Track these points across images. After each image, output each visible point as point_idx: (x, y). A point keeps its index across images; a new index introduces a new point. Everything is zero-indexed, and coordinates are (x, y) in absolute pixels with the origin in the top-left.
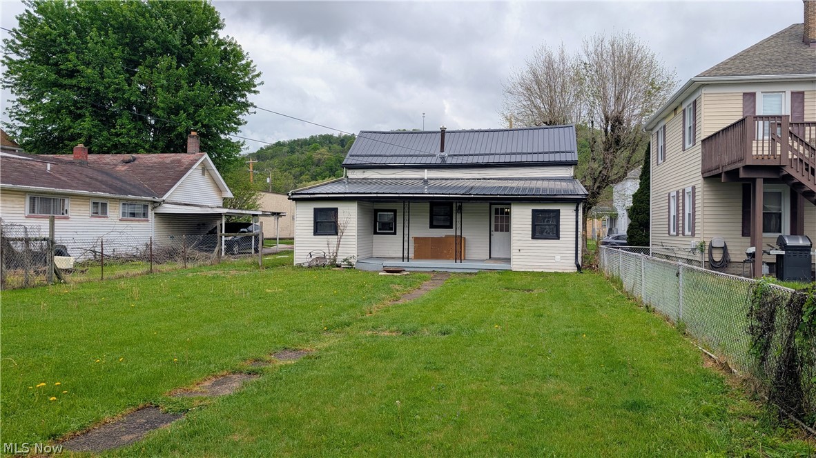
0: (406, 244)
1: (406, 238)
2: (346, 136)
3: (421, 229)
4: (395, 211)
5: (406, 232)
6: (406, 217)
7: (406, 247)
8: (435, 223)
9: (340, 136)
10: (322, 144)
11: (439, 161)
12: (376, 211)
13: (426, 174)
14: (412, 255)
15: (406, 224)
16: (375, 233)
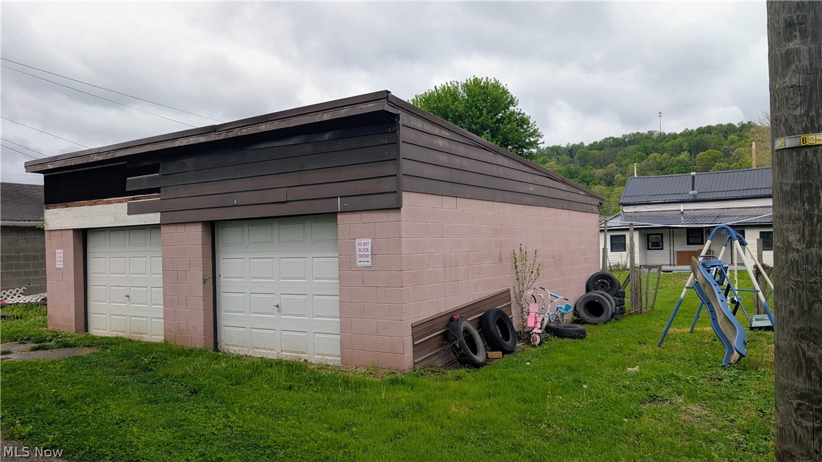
0: (672, 256)
1: (672, 252)
2: (574, 146)
3: (681, 246)
4: (662, 235)
5: (672, 248)
6: (672, 239)
7: (672, 257)
8: (690, 242)
9: (568, 146)
10: (550, 156)
11: (691, 198)
12: (648, 235)
13: (682, 207)
14: (676, 263)
15: (672, 243)
16: (649, 249)
